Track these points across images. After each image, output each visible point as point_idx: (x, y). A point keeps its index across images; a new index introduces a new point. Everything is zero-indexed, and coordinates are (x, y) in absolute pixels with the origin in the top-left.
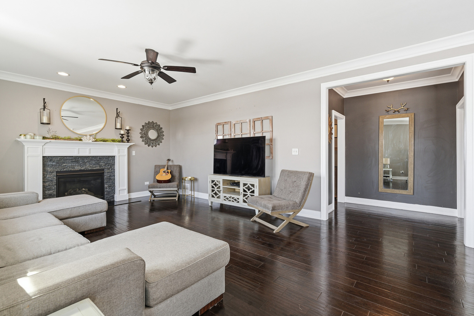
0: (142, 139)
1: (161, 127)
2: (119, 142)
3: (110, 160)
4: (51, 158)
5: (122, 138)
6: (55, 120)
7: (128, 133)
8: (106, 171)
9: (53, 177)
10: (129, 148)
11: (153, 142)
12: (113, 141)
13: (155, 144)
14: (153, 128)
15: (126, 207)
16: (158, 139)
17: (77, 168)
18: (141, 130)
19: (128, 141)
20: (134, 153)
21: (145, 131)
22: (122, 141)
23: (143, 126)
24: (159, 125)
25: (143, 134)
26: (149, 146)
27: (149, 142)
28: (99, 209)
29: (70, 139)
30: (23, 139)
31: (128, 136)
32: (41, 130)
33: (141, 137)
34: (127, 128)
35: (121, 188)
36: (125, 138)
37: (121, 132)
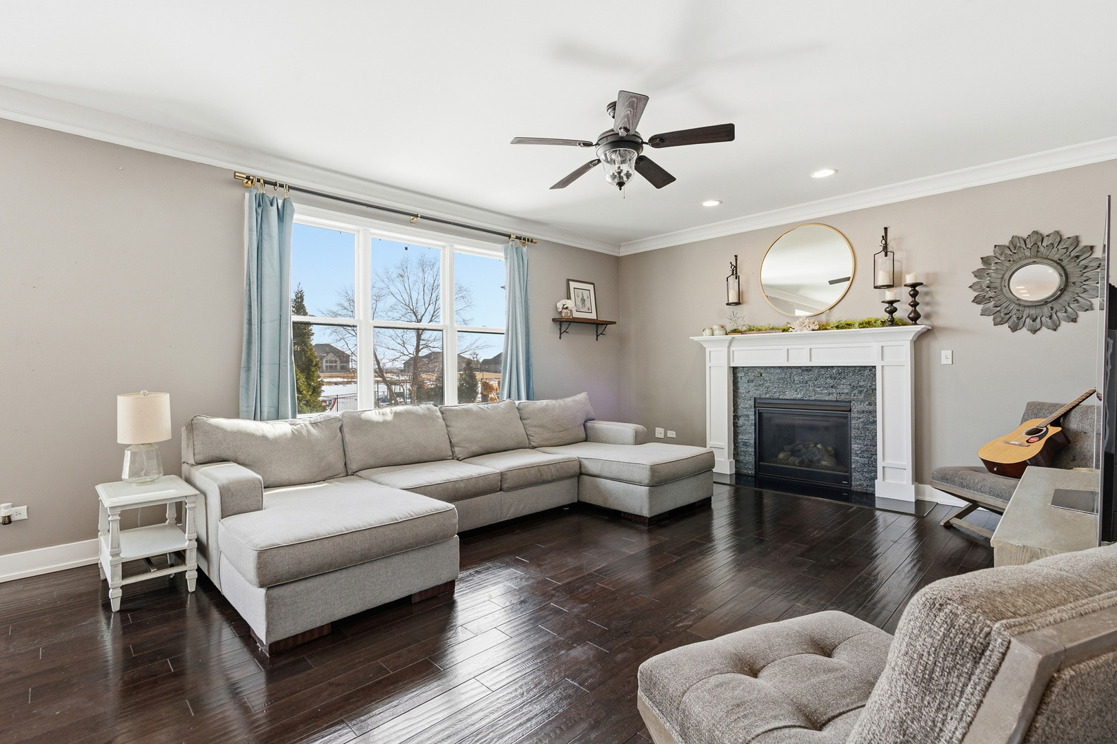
0: (981, 306)
2: (883, 323)
3: (865, 378)
4: (746, 371)
5: (892, 312)
6: (751, 295)
7: (915, 294)
8: (857, 407)
9: (747, 407)
10: (917, 342)
11: (1033, 312)
12: (867, 324)
13: (1051, 317)
14: (1037, 256)
16: (1067, 297)
18: (978, 274)
19: (915, 318)
20: (945, 357)
21: (993, 275)
22: (893, 322)
23: (985, 260)
24: (1076, 240)
25: (983, 290)
26: (1014, 329)
27: (1012, 314)
30: (706, 335)
31: (915, 304)
32: (728, 317)
33: (977, 300)
34: (909, 279)
35: (889, 461)
36: (903, 311)
37: (889, 295)
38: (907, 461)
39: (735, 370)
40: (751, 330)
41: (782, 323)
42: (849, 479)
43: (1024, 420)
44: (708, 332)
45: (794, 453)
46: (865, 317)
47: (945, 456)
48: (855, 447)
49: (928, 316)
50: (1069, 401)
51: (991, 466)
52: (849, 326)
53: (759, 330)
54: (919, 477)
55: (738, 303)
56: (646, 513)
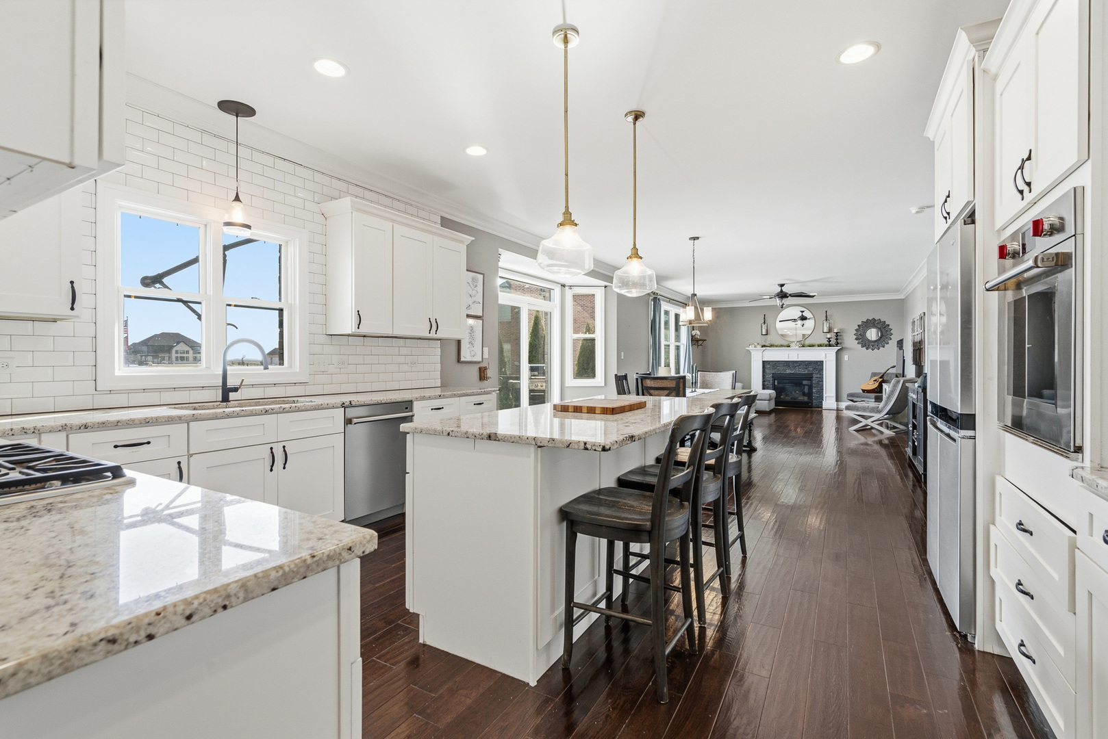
0: (857, 341)
1: (887, 323)
2: (826, 346)
3: (819, 365)
4: (769, 362)
5: (829, 342)
6: (772, 331)
7: (837, 336)
8: (815, 376)
9: (769, 377)
10: (837, 353)
11: (873, 344)
12: (820, 346)
13: (877, 346)
14: (874, 326)
15: (834, 414)
16: (882, 340)
17: (788, 371)
18: (856, 330)
19: (837, 344)
20: (846, 358)
21: (861, 331)
22: (830, 346)
23: (859, 326)
24: (884, 322)
25: (858, 336)
26: (867, 349)
27: (866, 344)
28: (763, 398)
29: (782, 346)
30: (751, 348)
31: (837, 339)
32: (762, 340)
33: (856, 339)
34: (835, 331)
35: (827, 395)
36: (833, 342)
37: (829, 336)
38: (834, 394)
39: (764, 362)
40: (772, 346)
41: (786, 344)
42: (812, 403)
43: (871, 378)
44: (753, 346)
45: (787, 395)
46: (819, 343)
47: (847, 389)
48: (814, 391)
49: (841, 343)
50: (884, 372)
51: (864, 391)
52: (813, 346)
53: (777, 346)
54: (838, 399)
55: (767, 335)
56: (768, 410)
